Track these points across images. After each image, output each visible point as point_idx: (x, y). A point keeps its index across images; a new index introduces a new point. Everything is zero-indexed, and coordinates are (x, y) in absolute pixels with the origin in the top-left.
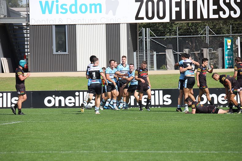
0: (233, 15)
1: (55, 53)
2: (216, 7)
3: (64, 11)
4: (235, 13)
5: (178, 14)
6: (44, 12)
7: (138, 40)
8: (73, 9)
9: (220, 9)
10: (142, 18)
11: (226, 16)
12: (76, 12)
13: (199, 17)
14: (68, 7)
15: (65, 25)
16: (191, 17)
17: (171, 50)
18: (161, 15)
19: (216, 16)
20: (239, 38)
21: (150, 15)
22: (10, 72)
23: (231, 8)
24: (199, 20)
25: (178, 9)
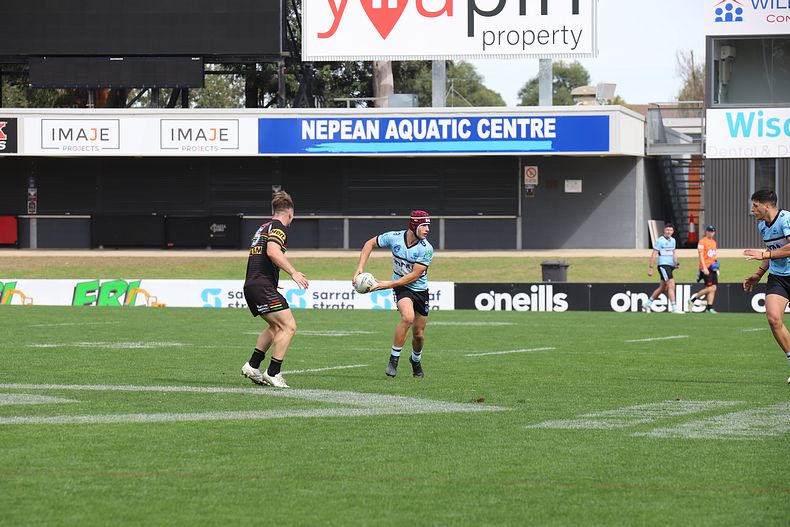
3: (773, 132)
6: (734, 134)
14: (781, 125)
15: (774, 159)
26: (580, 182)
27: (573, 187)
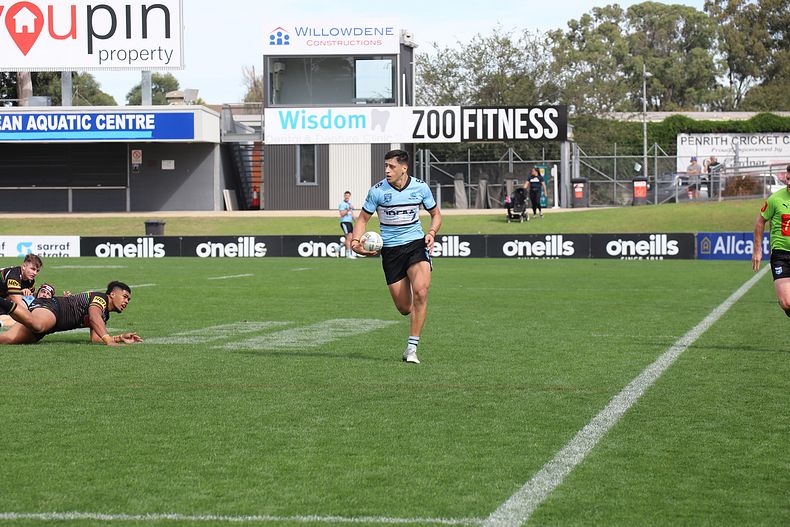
0: (549, 136)
1: (299, 183)
2: (524, 123)
3: (313, 125)
4: (551, 131)
5: (473, 131)
6: (285, 127)
7: (415, 166)
8: (326, 123)
9: (530, 125)
10: (423, 137)
11: (538, 136)
12: (330, 126)
13: (501, 136)
14: (318, 120)
15: (313, 145)
16: (490, 135)
17: (462, 182)
18: (449, 132)
19: (525, 136)
20: (555, 166)
21: (433, 132)
22: (234, 209)
23: (545, 125)
24: (501, 140)
25: (472, 124)
26: (173, 162)
27: (168, 165)
